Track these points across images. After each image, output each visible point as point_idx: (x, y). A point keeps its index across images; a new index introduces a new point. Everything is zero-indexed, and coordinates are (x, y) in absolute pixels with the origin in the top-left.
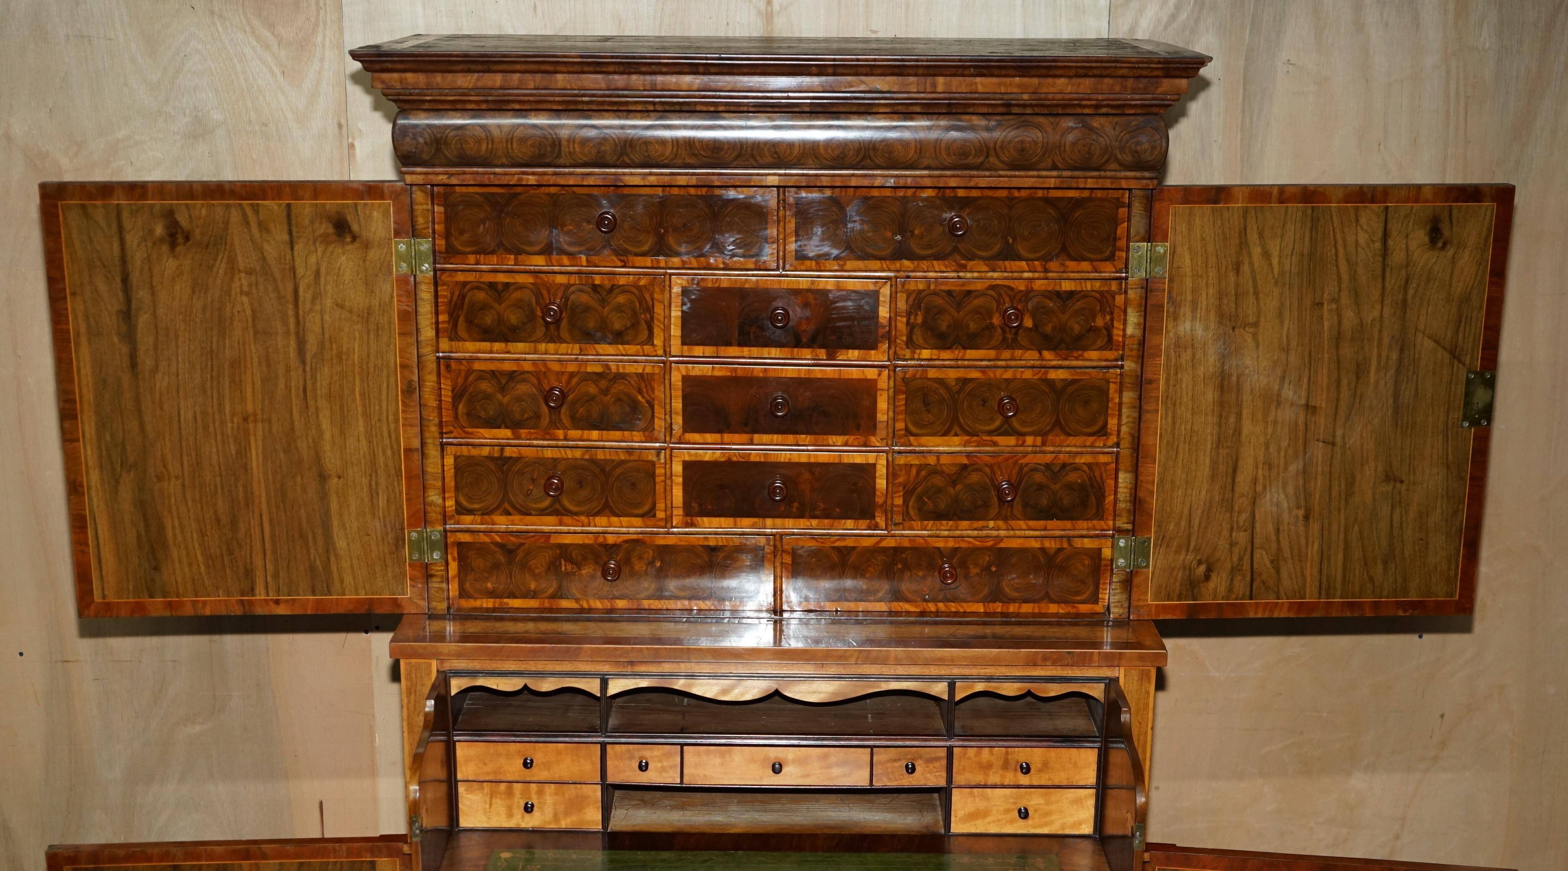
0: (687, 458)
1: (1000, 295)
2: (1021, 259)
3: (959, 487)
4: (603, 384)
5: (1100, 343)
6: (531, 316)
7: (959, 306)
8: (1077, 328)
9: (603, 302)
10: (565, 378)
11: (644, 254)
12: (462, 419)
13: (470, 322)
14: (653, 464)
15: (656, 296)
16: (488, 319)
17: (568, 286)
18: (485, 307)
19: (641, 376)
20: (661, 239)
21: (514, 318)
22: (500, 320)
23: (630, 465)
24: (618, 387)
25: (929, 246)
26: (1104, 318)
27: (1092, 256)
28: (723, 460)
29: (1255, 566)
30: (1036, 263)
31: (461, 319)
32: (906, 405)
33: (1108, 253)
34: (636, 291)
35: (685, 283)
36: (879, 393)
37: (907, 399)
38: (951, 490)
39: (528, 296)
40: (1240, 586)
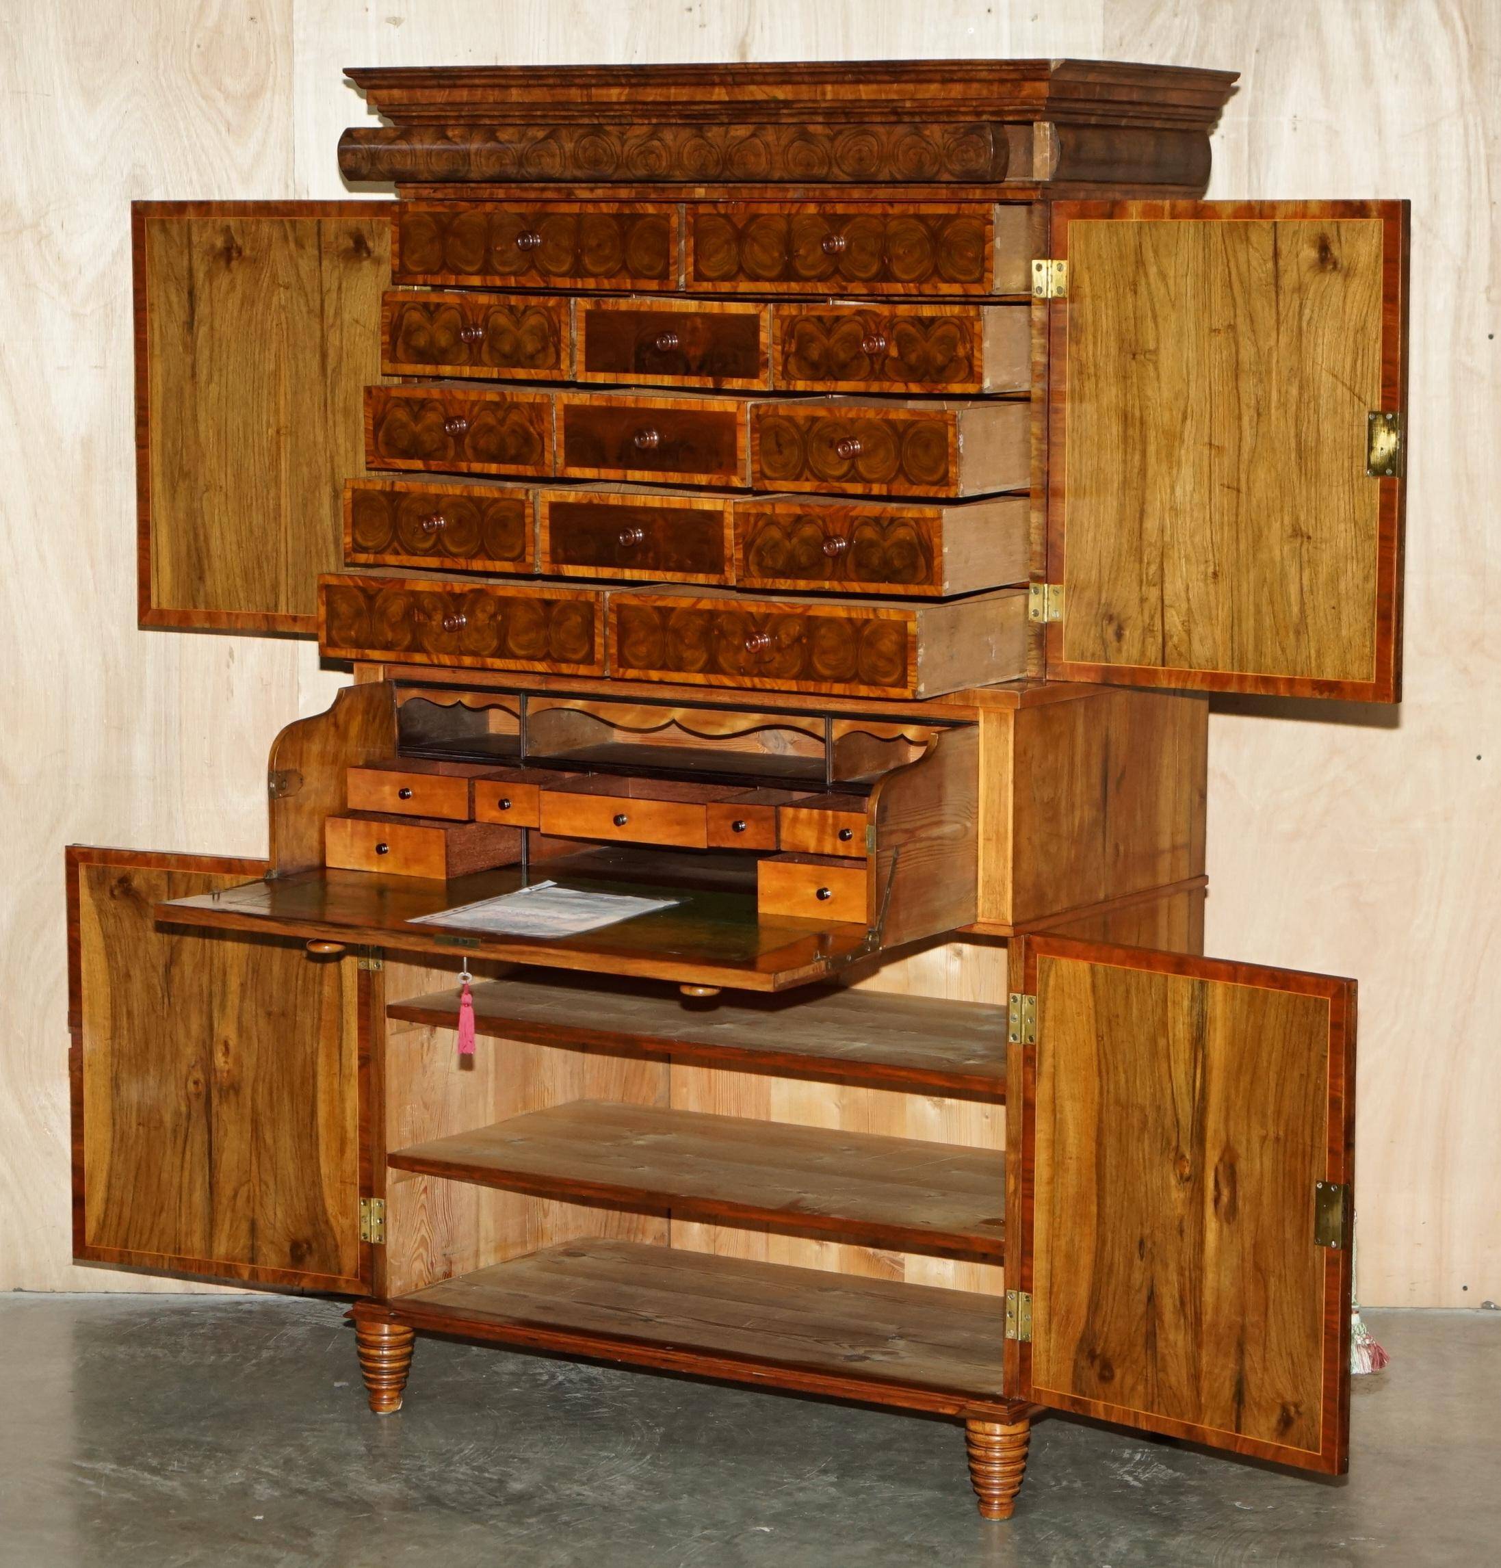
0: (553, 500)
1: (866, 321)
2: (897, 280)
3: (795, 541)
4: (500, 414)
5: (962, 375)
6: (458, 341)
7: (829, 332)
8: (940, 359)
9: (518, 323)
10: (468, 406)
11: (563, 275)
12: (382, 449)
13: (407, 344)
14: (522, 503)
15: (563, 318)
16: (421, 341)
17: (489, 307)
18: (420, 328)
19: (532, 406)
20: (578, 259)
21: (443, 340)
22: (432, 342)
23: (503, 504)
24: (514, 417)
25: (813, 267)
26: (965, 348)
27: (962, 278)
28: (584, 502)
29: (1167, 627)
30: (911, 285)
31: (400, 340)
32: (760, 444)
33: (977, 275)
34: (543, 311)
35: (589, 307)
36: (738, 428)
37: (761, 438)
38: (787, 543)
39: (454, 315)
40: (1153, 651)
